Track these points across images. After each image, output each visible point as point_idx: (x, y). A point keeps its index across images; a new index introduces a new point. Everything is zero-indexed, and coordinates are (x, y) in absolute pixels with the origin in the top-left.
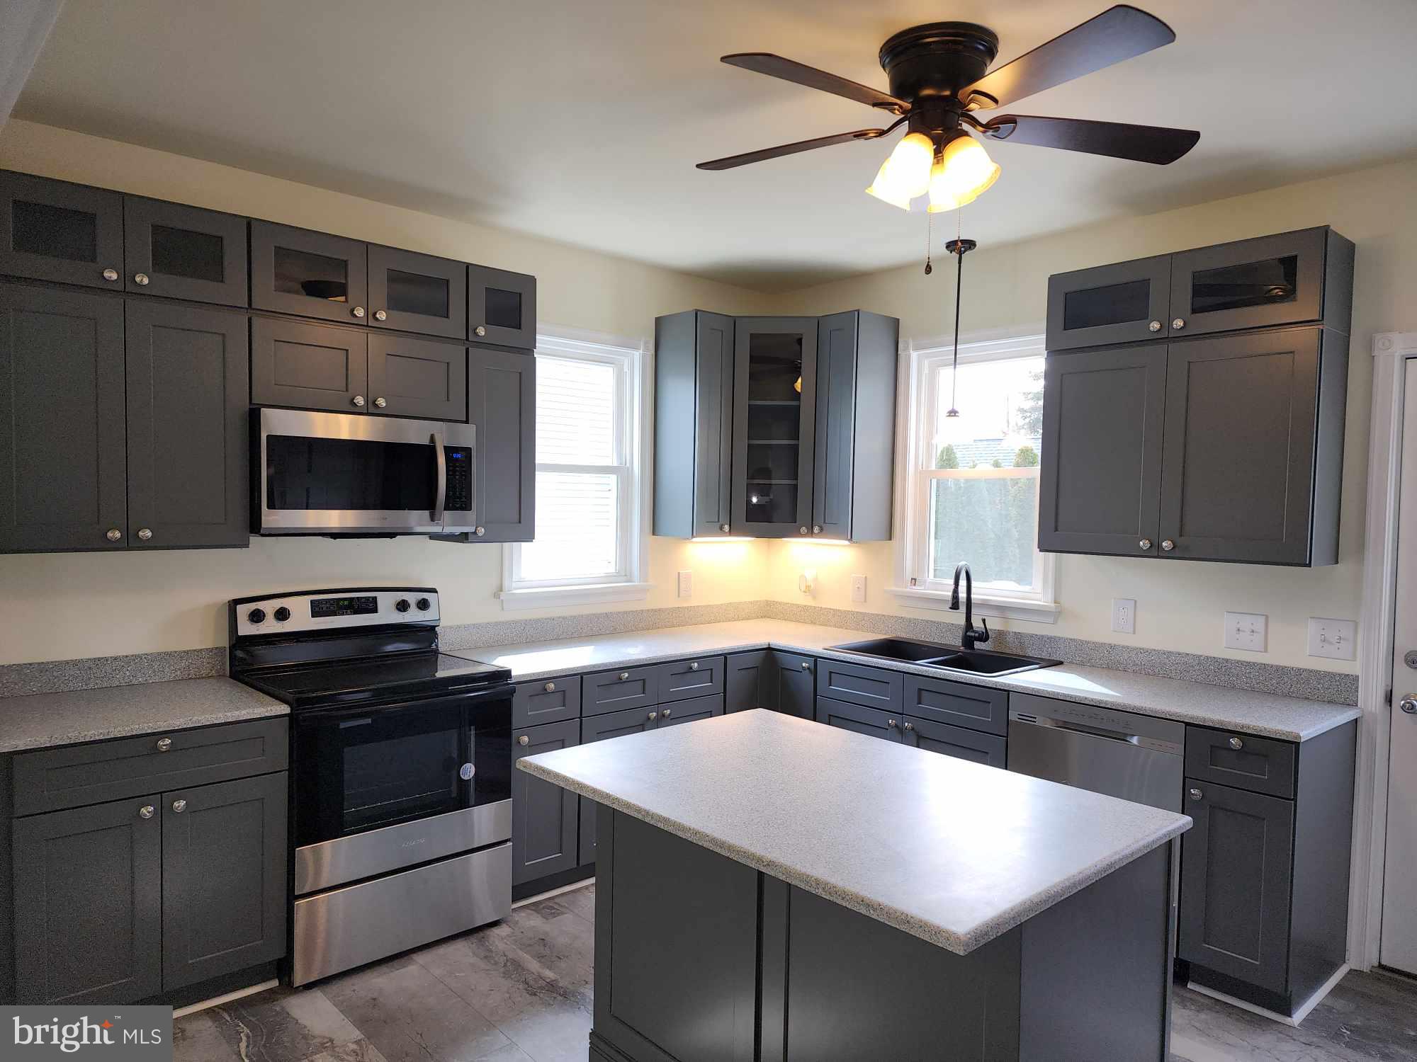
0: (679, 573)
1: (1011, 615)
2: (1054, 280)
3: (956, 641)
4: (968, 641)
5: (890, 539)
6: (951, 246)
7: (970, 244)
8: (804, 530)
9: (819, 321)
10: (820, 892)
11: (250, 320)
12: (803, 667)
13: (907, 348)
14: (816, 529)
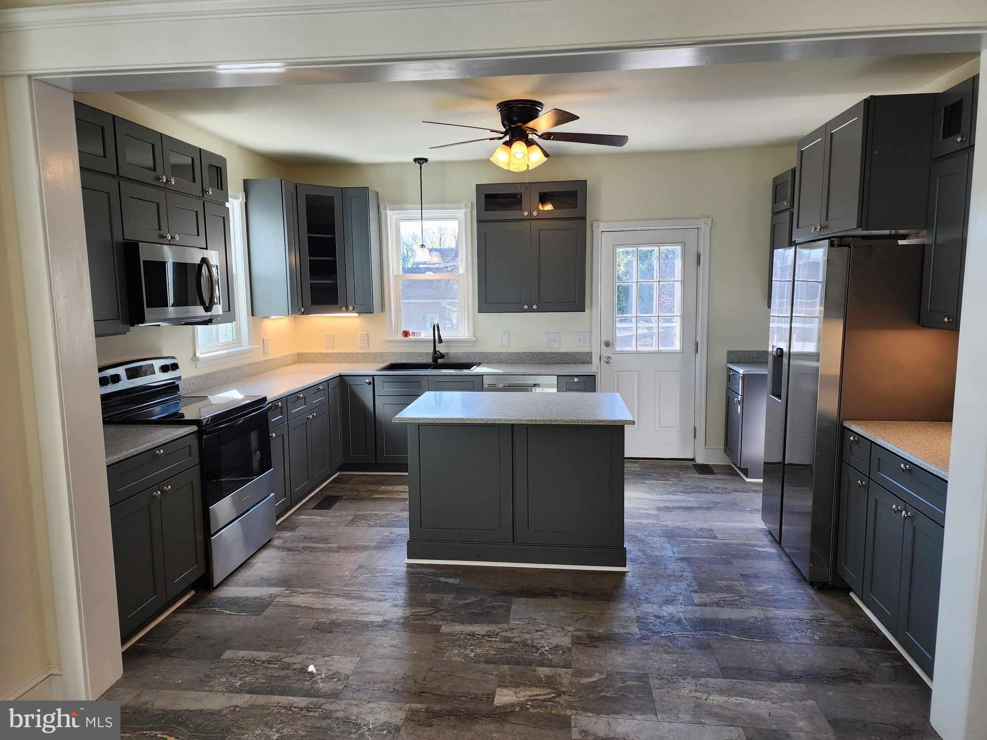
0: (263, 339)
1: (450, 345)
2: (479, 187)
3: (429, 360)
4: (435, 359)
5: (382, 312)
6: (415, 160)
7: (426, 160)
8: (344, 309)
9: (342, 190)
10: (580, 423)
11: (119, 182)
12: (366, 382)
13: (385, 209)
14: (351, 308)
